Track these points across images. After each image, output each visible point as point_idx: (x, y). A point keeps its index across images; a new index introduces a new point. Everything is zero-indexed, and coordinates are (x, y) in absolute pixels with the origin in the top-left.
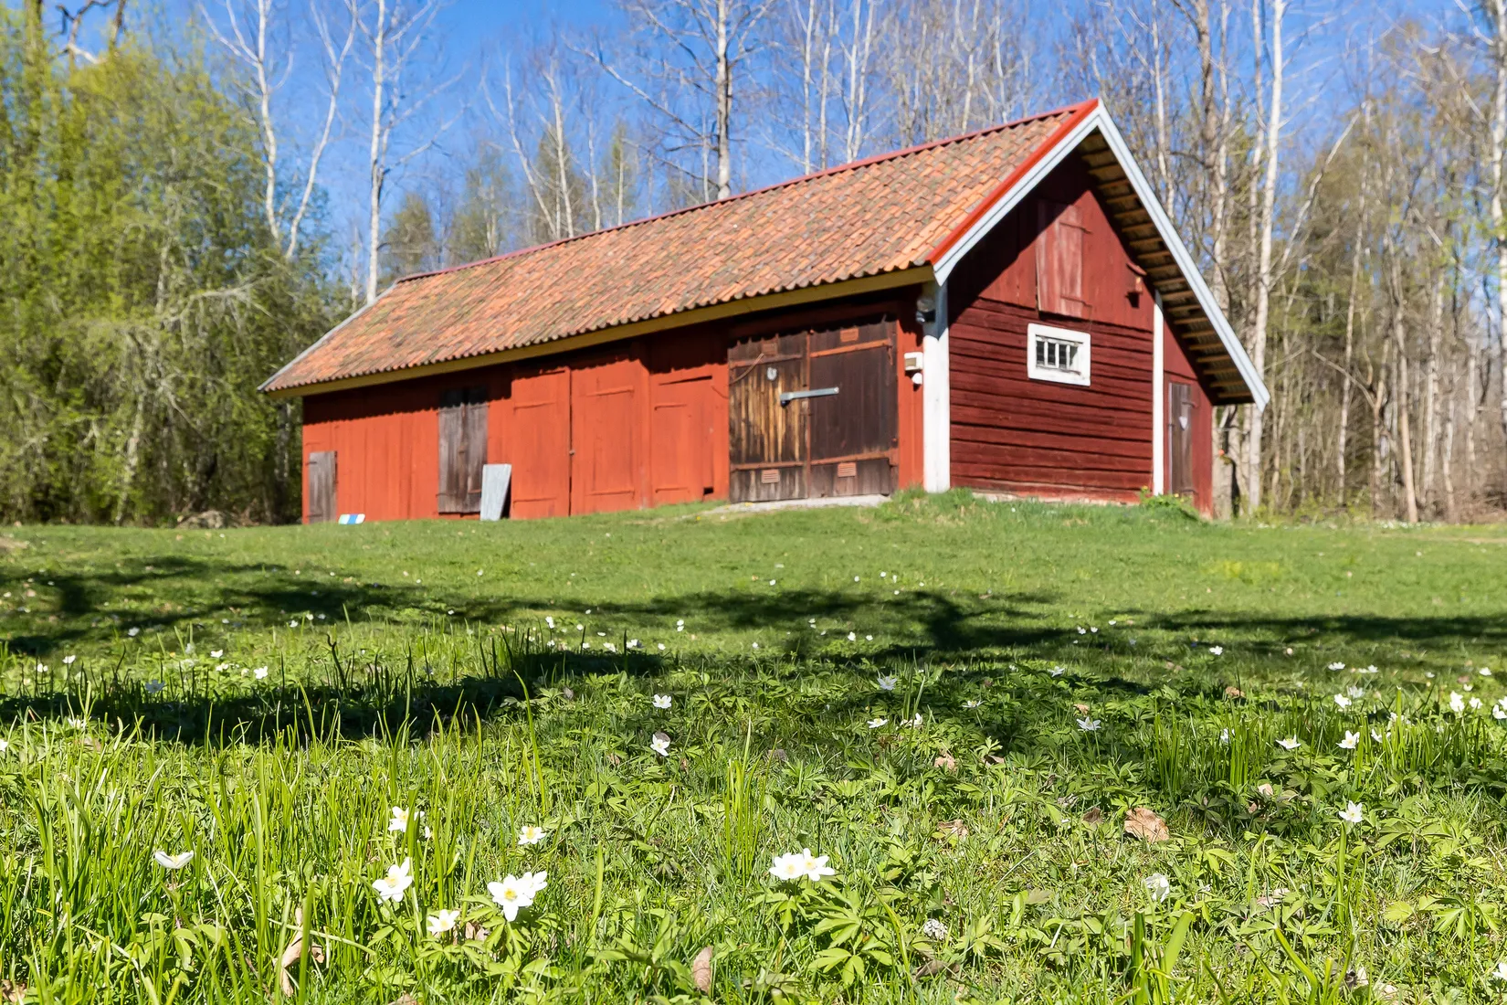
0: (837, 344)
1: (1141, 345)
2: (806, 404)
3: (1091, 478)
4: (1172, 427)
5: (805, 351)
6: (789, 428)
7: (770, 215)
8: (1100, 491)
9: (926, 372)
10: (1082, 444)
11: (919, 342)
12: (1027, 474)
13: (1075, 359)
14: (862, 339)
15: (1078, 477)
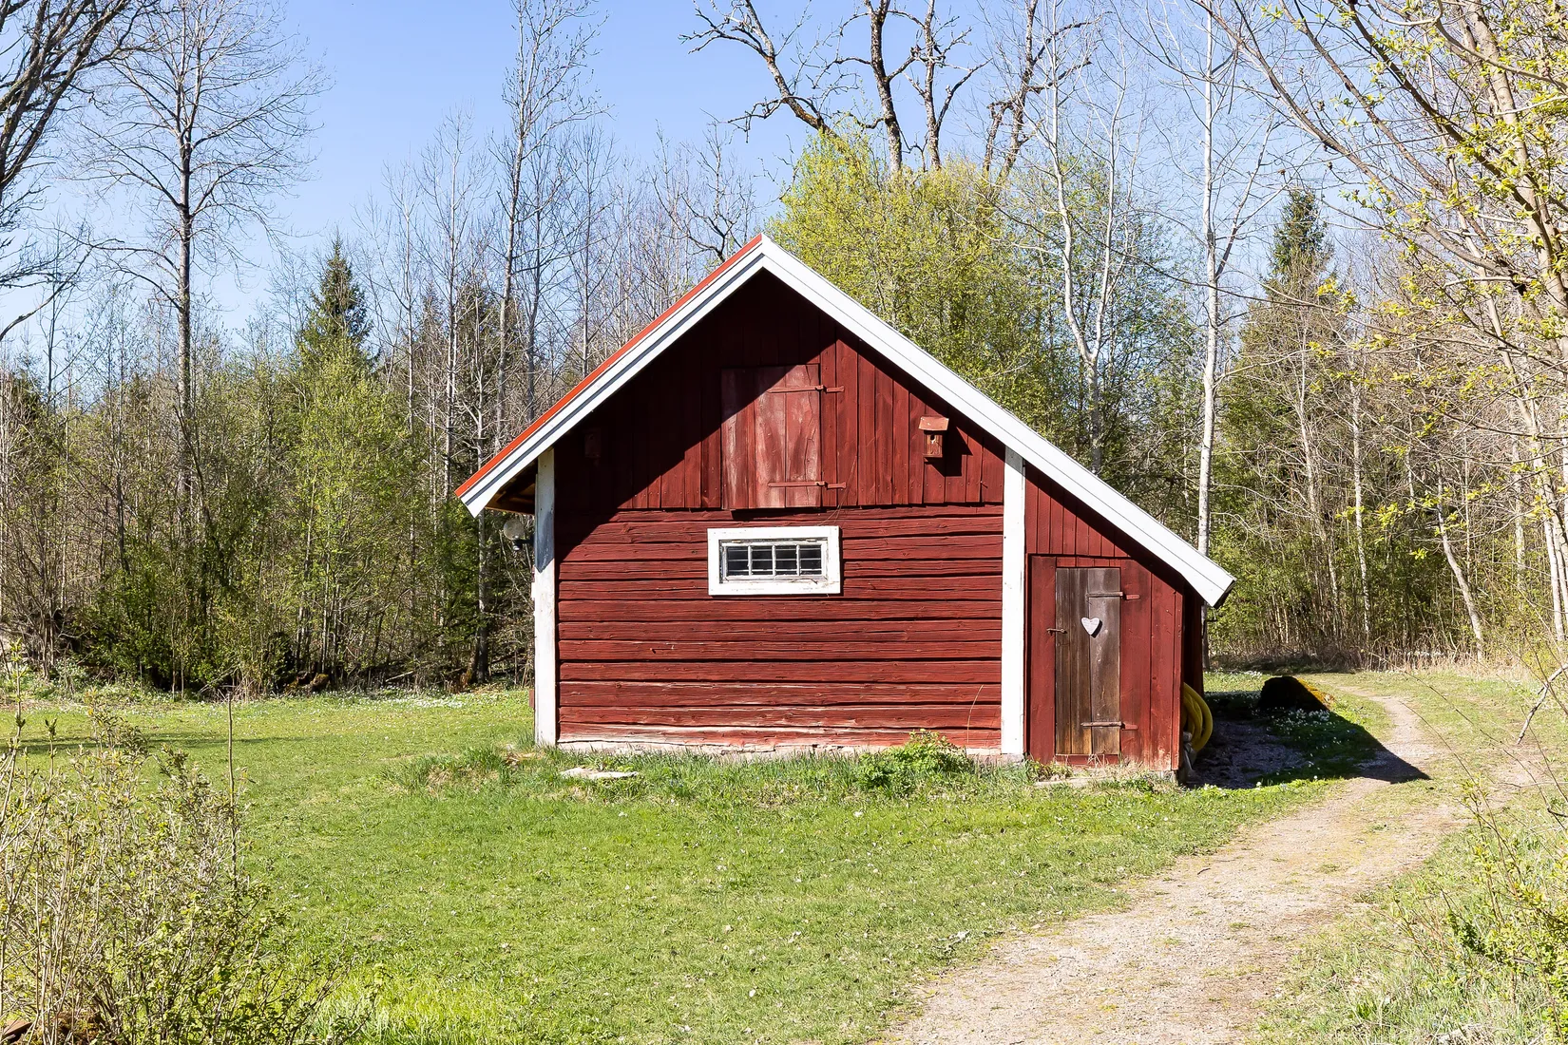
1: (976, 524)
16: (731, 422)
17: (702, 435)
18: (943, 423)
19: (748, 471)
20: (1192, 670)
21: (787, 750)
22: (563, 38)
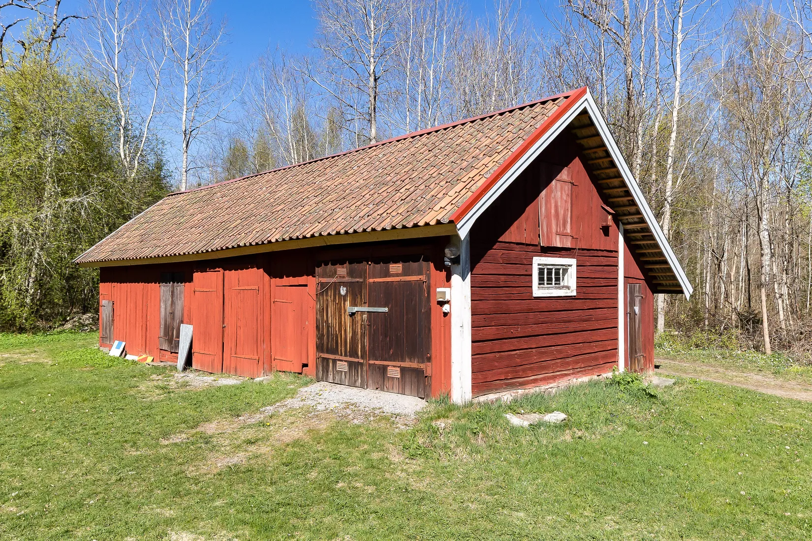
0: (387, 274)
1: (611, 261)
2: (365, 316)
3: (577, 362)
4: (630, 315)
5: (365, 278)
6: (354, 333)
7: (355, 168)
8: (584, 371)
9: (453, 302)
10: (571, 338)
11: (448, 279)
12: (531, 369)
13: (566, 277)
14: (405, 273)
15: (568, 364)
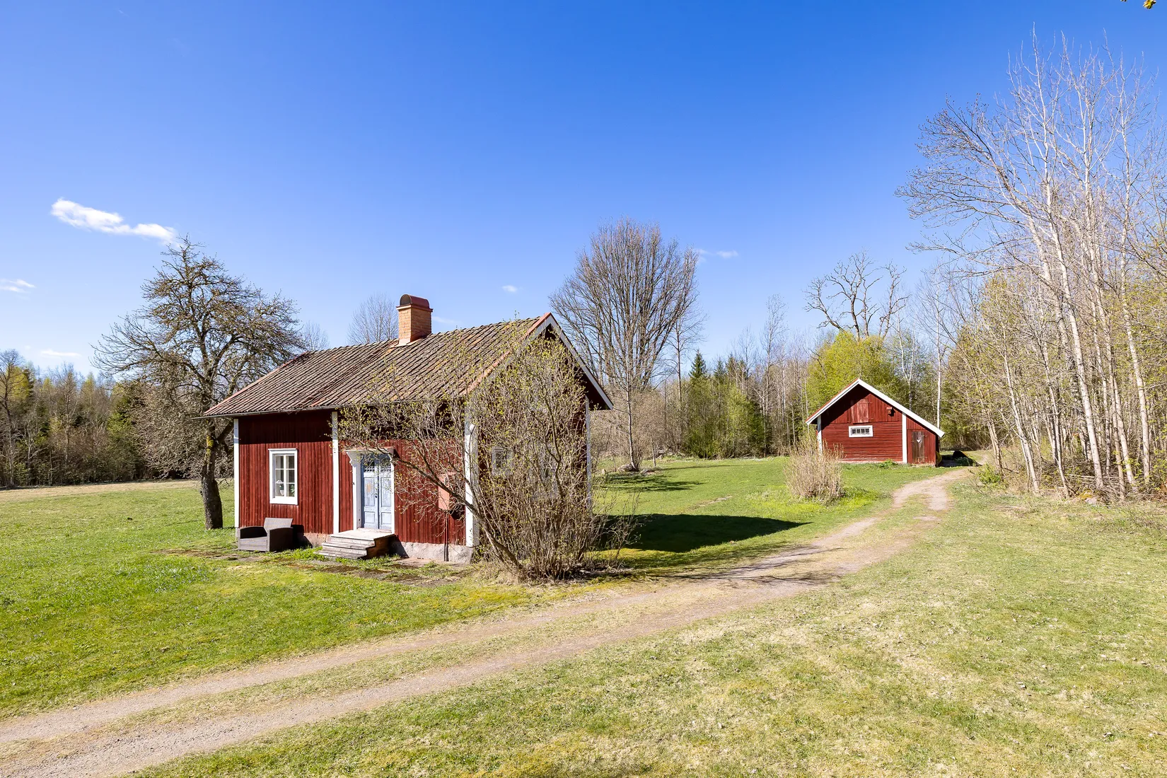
16: (852, 408)
17: (847, 409)
18: (891, 408)
19: (856, 417)
20: (937, 449)
21: (864, 462)
22: (780, 313)
